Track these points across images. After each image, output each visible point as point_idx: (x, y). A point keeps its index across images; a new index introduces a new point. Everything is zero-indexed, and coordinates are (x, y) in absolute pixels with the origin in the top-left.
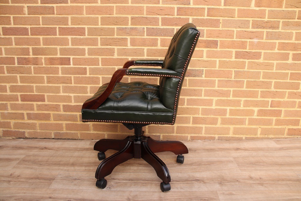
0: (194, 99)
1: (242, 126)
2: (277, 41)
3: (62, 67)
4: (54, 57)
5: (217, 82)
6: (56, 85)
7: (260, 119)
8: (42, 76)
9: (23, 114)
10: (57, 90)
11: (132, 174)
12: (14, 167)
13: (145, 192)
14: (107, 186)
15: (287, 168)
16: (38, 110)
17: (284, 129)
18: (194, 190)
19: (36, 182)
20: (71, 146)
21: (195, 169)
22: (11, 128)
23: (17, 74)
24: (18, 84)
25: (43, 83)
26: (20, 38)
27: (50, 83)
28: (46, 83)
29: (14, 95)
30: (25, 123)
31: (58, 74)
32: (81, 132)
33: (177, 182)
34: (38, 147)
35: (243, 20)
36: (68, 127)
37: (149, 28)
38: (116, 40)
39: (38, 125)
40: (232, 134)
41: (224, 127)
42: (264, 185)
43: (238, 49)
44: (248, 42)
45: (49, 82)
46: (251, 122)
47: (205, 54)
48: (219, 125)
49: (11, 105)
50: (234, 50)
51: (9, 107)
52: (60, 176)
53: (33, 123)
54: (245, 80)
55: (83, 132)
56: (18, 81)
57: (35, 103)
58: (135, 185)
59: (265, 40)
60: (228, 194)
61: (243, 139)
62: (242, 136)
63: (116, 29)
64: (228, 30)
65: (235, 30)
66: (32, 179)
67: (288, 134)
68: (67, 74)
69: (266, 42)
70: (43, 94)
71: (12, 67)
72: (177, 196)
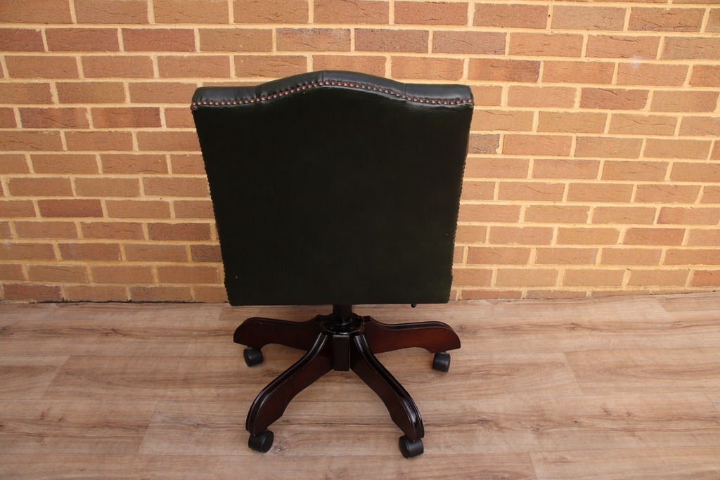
0: (474, 205)
1: (586, 267)
2: (691, 63)
3: (140, 132)
4: (117, 106)
5: (531, 164)
6: (128, 176)
7: (630, 250)
8: (89, 156)
9: (50, 246)
10: (132, 188)
11: (329, 405)
12: (47, 393)
13: (365, 458)
14: (274, 444)
15: (690, 382)
16: (86, 237)
17: (686, 273)
18: (477, 450)
19: (105, 438)
20: (177, 325)
21: (476, 387)
22: (25, 280)
23: (25, 149)
24: (29, 176)
25: (95, 171)
26: (22, 58)
27: (111, 173)
28: (100, 170)
29: (22, 201)
30: (57, 268)
31: (130, 148)
32: (196, 285)
33: (438, 429)
34: (96, 328)
35: (609, 8)
36: (165, 274)
37: (363, 30)
38: (276, 63)
39: (89, 272)
40: (561, 284)
41: (543, 270)
42: (638, 433)
43: (589, 82)
44: (616, 67)
45: (108, 169)
46: (609, 257)
47: (504, 98)
48: (531, 265)
49: (18, 225)
50: (579, 87)
51: (13, 231)
52: (159, 418)
53: (76, 267)
54: (602, 160)
55: (202, 285)
56: (28, 168)
57: (77, 221)
58: (338, 439)
59: (661, 59)
60: (554, 462)
61: (587, 295)
62: (584, 289)
63: (274, 33)
64: (567, 35)
65: (585, 34)
66: (94, 427)
67: (694, 284)
68: (154, 150)
69: (663, 65)
70: (96, 198)
71: (8, 132)
72: (438, 470)
